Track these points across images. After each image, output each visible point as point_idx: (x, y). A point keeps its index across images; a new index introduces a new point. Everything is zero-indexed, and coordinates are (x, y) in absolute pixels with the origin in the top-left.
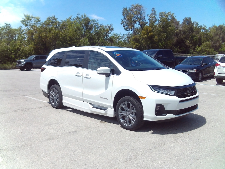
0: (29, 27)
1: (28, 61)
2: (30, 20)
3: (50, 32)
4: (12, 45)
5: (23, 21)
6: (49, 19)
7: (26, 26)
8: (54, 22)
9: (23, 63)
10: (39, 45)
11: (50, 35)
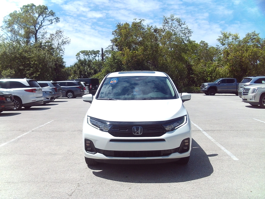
0: (226, 46)
1: (213, 85)
2: (228, 38)
3: (247, 50)
4: (208, 66)
5: (219, 39)
6: (249, 35)
7: (223, 45)
8: (255, 39)
9: (206, 87)
10: (235, 67)
11: (246, 54)
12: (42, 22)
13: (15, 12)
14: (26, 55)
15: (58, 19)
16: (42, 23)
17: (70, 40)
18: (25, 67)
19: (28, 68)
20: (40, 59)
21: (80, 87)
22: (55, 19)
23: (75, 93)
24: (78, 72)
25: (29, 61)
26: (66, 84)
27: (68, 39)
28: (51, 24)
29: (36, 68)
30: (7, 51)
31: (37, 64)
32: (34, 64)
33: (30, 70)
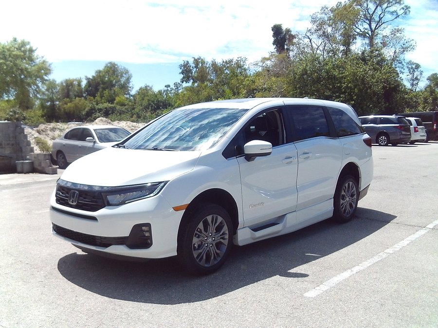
12: (381, 16)
13: (339, 4)
14: (336, 73)
15: (407, 9)
16: (380, 19)
17: (414, 44)
18: (334, 92)
19: (337, 94)
20: (356, 79)
21: (400, 127)
22: (403, 8)
23: (392, 137)
24: (430, 100)
25: (341, 83)
26: (379, 120)
27: (412, 42)
28: (396, 18)
29: (350, 94)
30: (308, 68)
31: (351, 87)
32: (347, 87)
33: (341, 97)
